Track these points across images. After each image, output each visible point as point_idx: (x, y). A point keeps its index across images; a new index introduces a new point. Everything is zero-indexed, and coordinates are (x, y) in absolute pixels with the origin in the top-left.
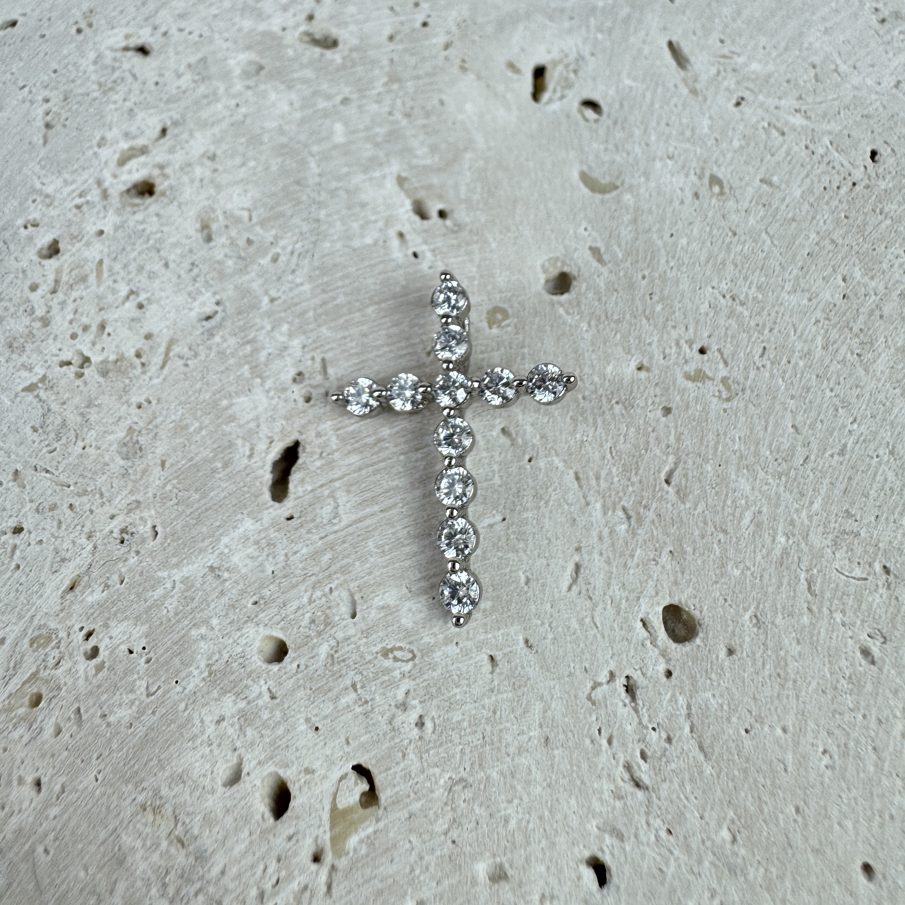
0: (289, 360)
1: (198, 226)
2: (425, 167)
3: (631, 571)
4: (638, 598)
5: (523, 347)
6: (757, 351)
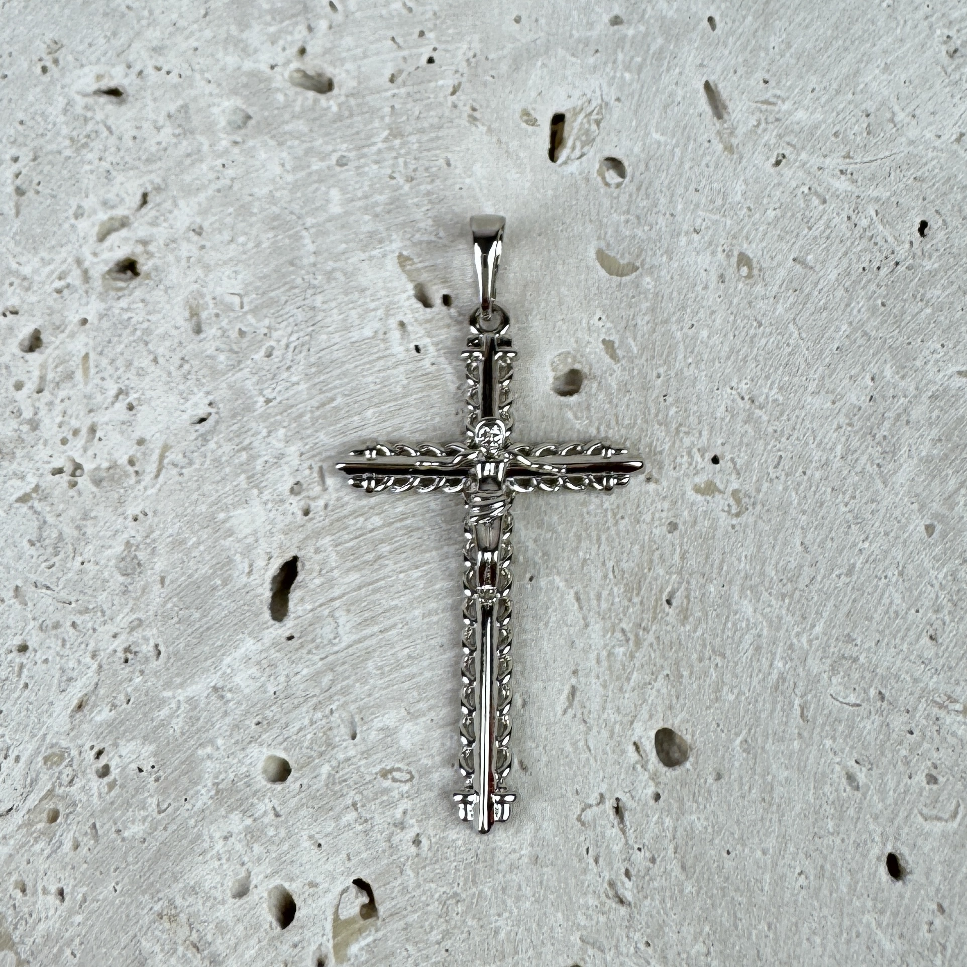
0: (286, 469)
1: (187, 313)
3: (627, 695)
4: (632, 723)
6: (773, 459)
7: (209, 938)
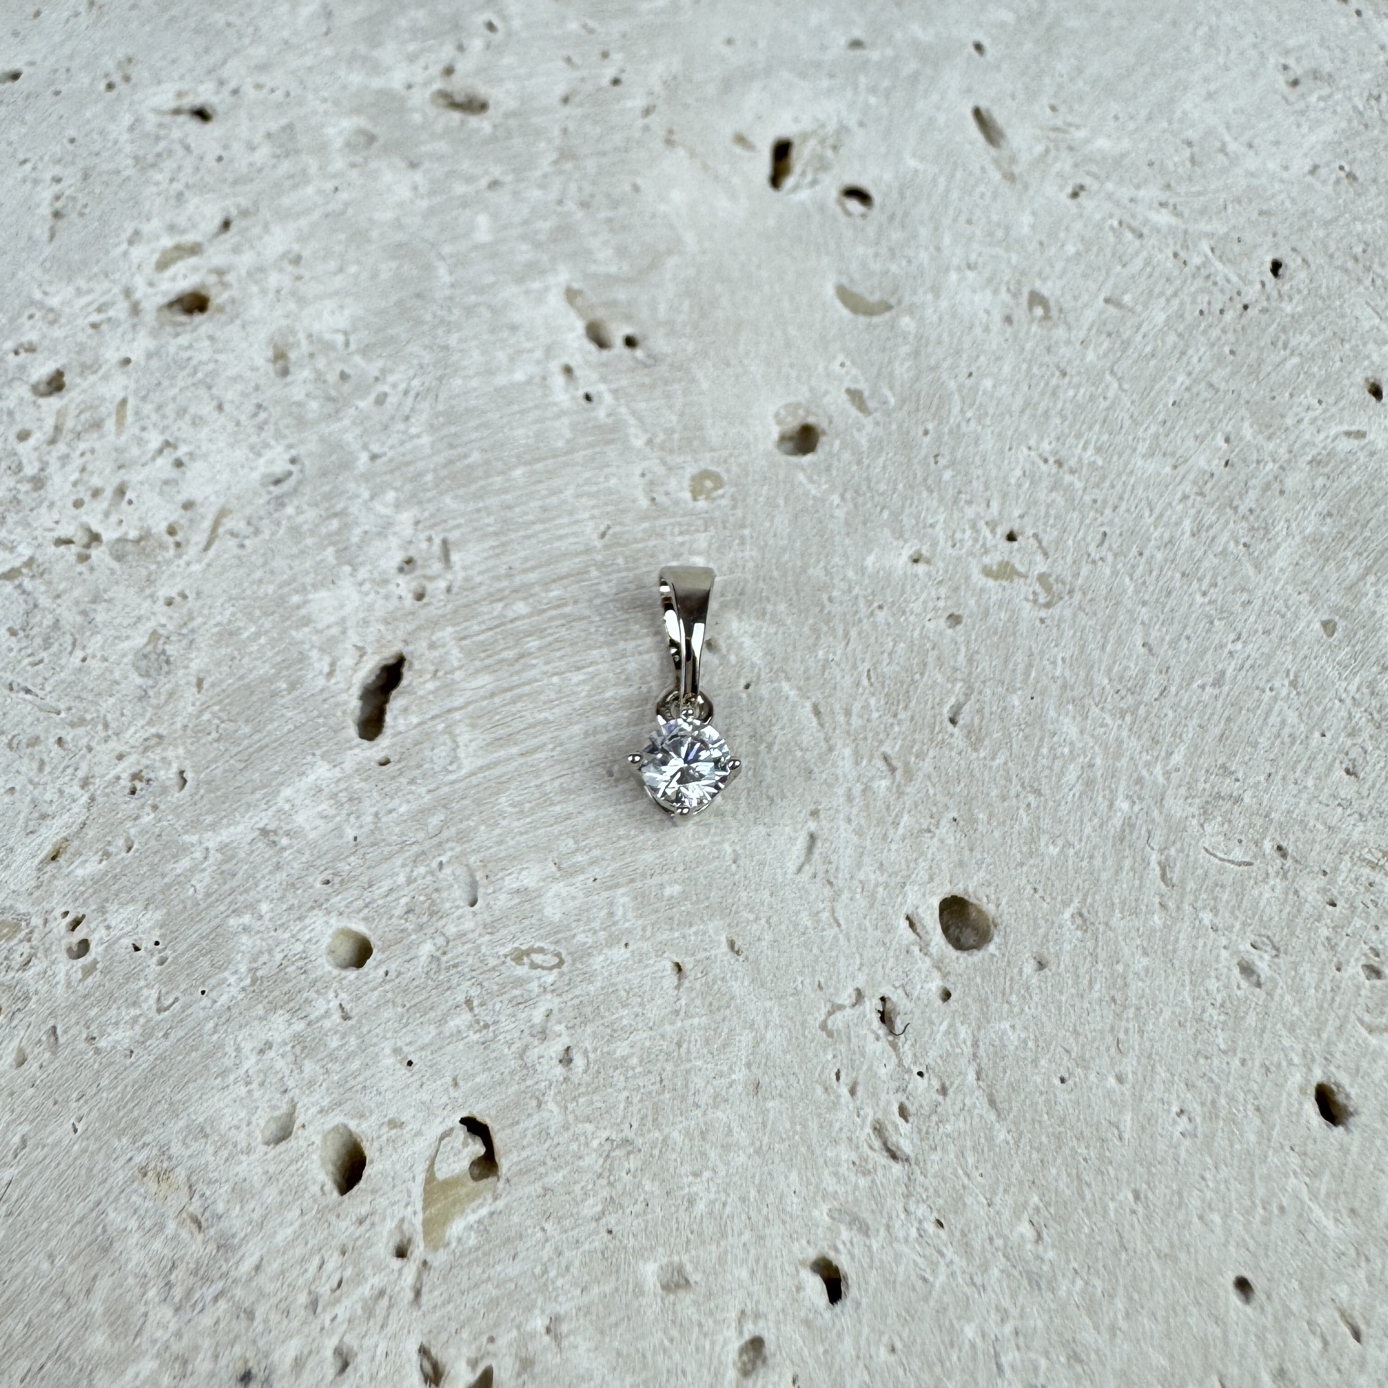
0: (394, 541)
1: (270, 353)
2: (608, 276)
3: (894, 847)
4: (904, 885)
5: (743, 526)
6: (1093, 537)
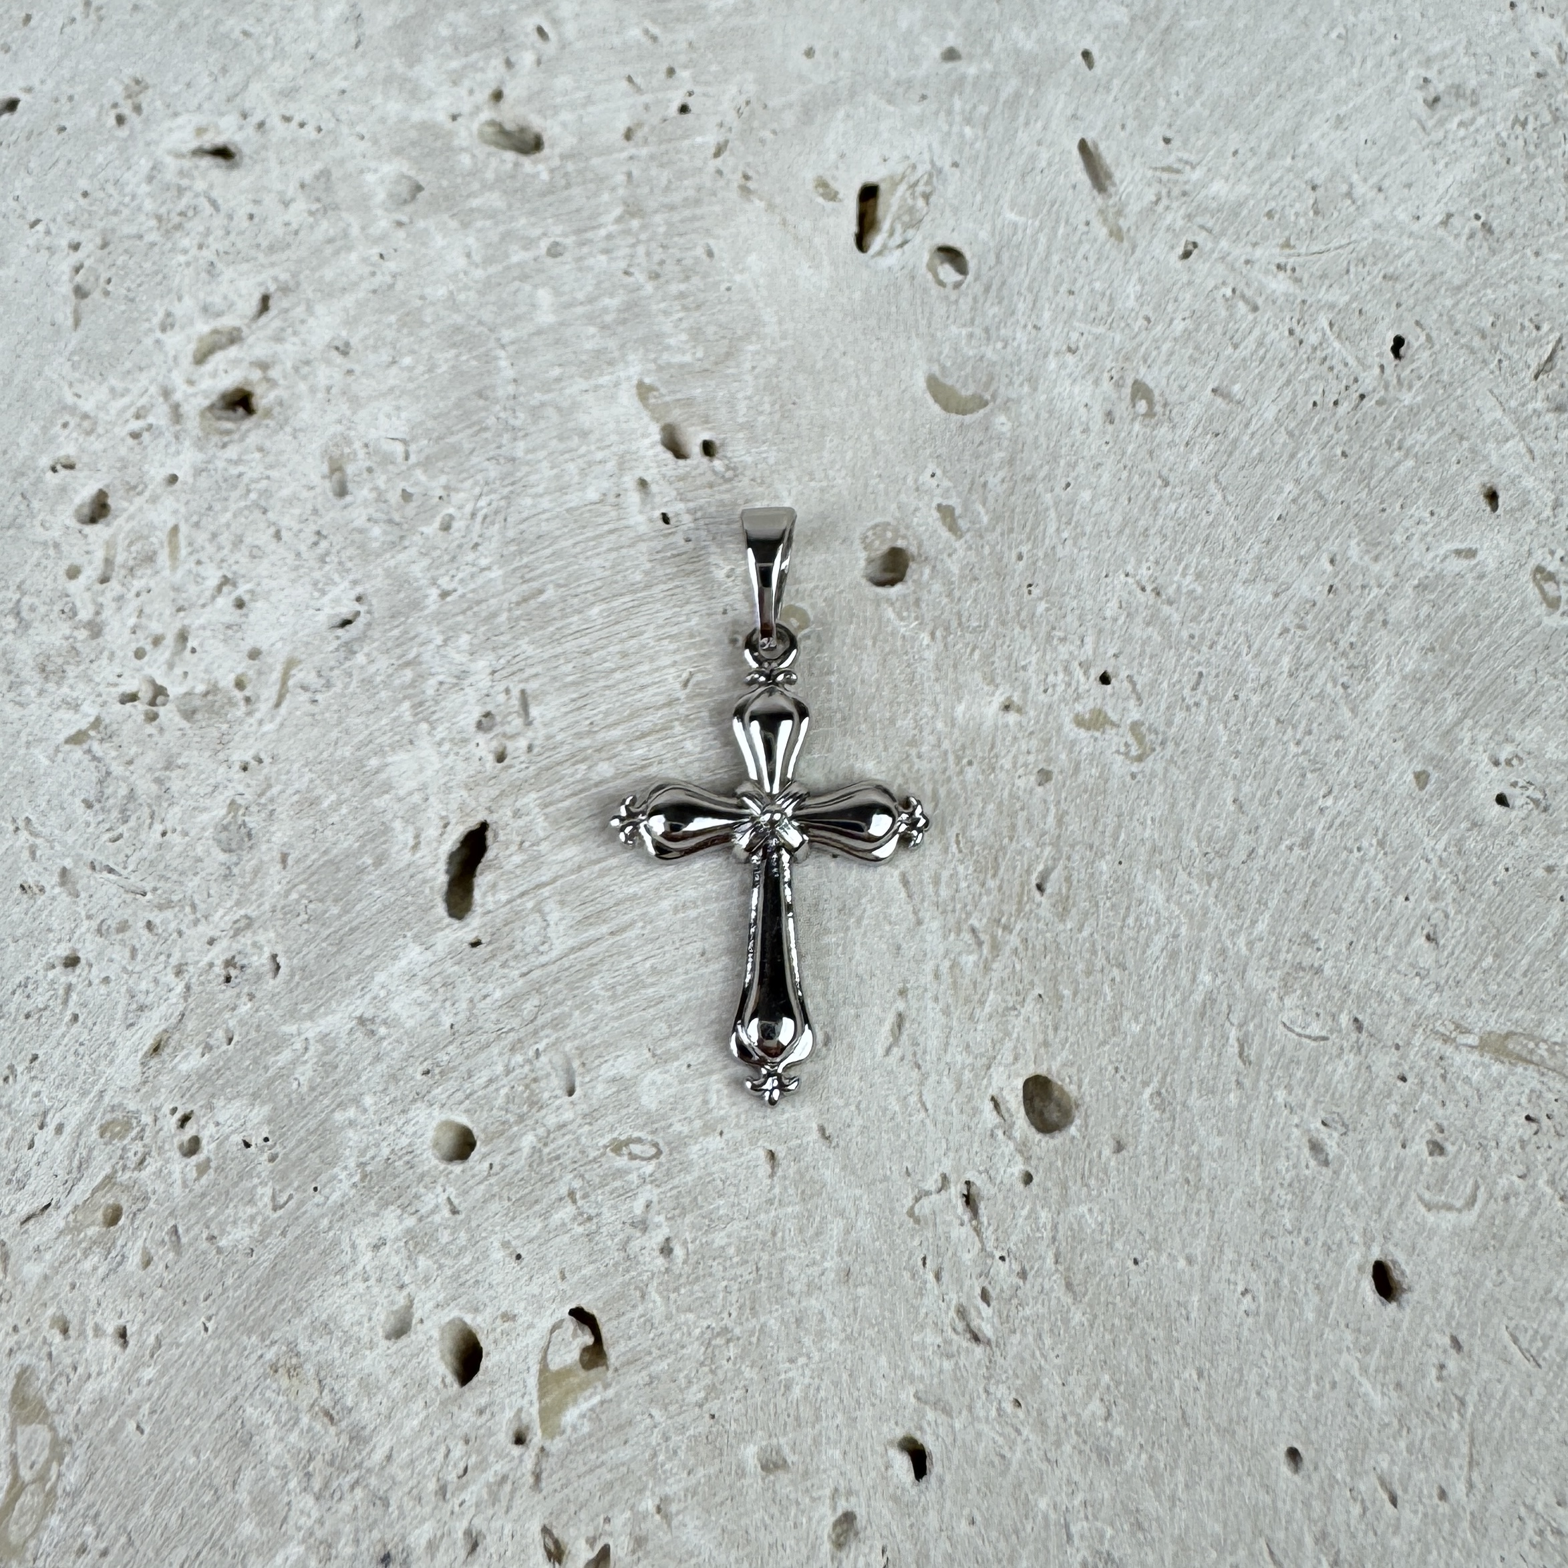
0: (471, 694)
1: (325, 468)
2: (682, 366)
3: (980, 1026)
4: (989, 1067)
6: (1189, 679)
7: (349, 1401)
